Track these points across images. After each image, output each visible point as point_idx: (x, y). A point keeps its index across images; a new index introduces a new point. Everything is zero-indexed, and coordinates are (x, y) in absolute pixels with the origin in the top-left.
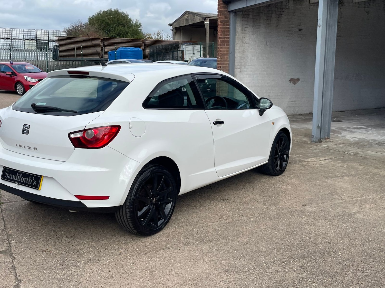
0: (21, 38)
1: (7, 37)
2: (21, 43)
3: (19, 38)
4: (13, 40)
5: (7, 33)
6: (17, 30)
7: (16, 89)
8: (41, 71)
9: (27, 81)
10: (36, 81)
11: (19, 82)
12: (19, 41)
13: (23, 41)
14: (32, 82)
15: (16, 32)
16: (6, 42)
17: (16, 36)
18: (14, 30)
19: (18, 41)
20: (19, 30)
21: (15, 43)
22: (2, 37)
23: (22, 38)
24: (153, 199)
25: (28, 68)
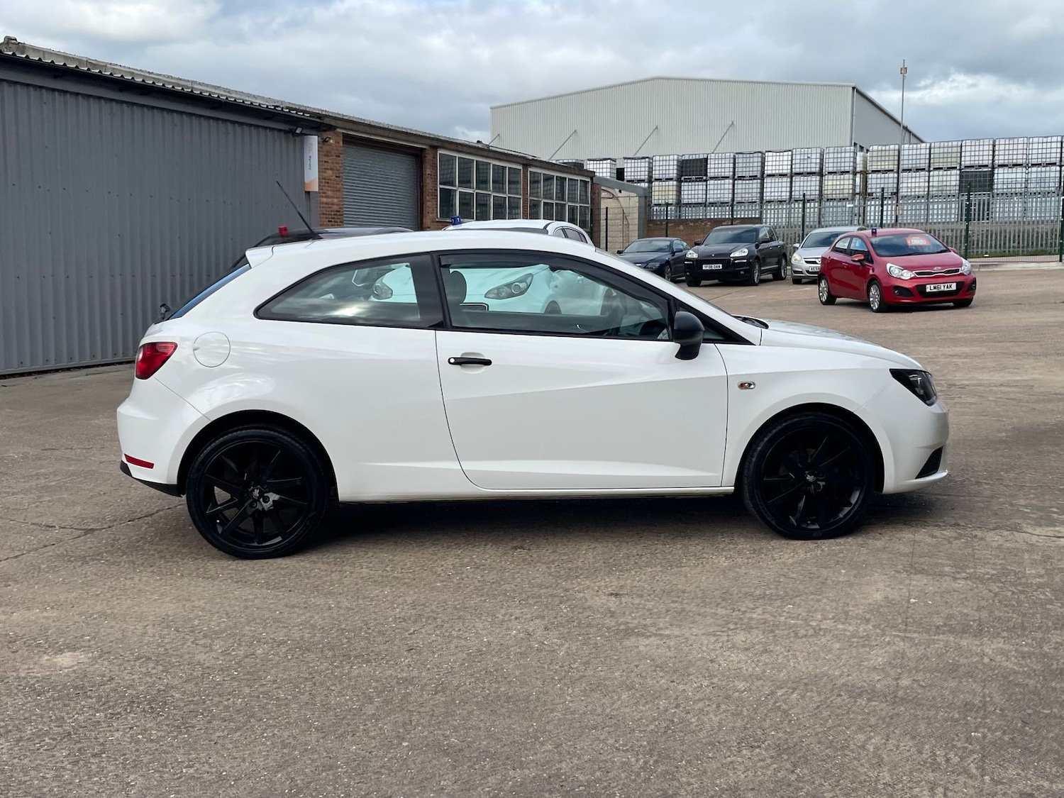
0: (1052, 160)
1: (1015, 161)
2: (1053, 175)
3: (1048, 161)
4: (1030, 169)
5: (1015, 152)
6: (1045, 140)
7: (869, 297)
8: (944, 248)
9: (889, 276)
10: (912, 276)
11: (873, 280)
12: (1048, 168)
13: (1058, 168)
14: (902, 277)
15: (1040, 147)
16: (1011, 176)
17: (1040, 156)
18: (1036, 140)
19: (1044, 169)
20: (1049, 139)
21: (1034, 175)
22: (1003, 161)
23: (1055, 159)
24: (253, 490)
25: (913, 244)
